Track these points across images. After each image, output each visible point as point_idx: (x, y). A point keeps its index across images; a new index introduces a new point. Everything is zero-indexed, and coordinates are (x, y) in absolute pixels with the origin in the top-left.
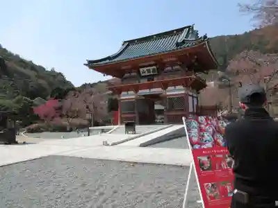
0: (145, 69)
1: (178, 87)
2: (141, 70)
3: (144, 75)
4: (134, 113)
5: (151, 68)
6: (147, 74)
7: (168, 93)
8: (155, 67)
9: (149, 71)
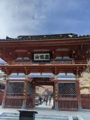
0: (39, 55)
1: (68, 74)
2: (35, 55)
3: (37, 59)
4: (22, 95)
5: (45, 55)
6: (40, 59)
7: (59, 79)
8: (48, 54)
9: (42, 57)
